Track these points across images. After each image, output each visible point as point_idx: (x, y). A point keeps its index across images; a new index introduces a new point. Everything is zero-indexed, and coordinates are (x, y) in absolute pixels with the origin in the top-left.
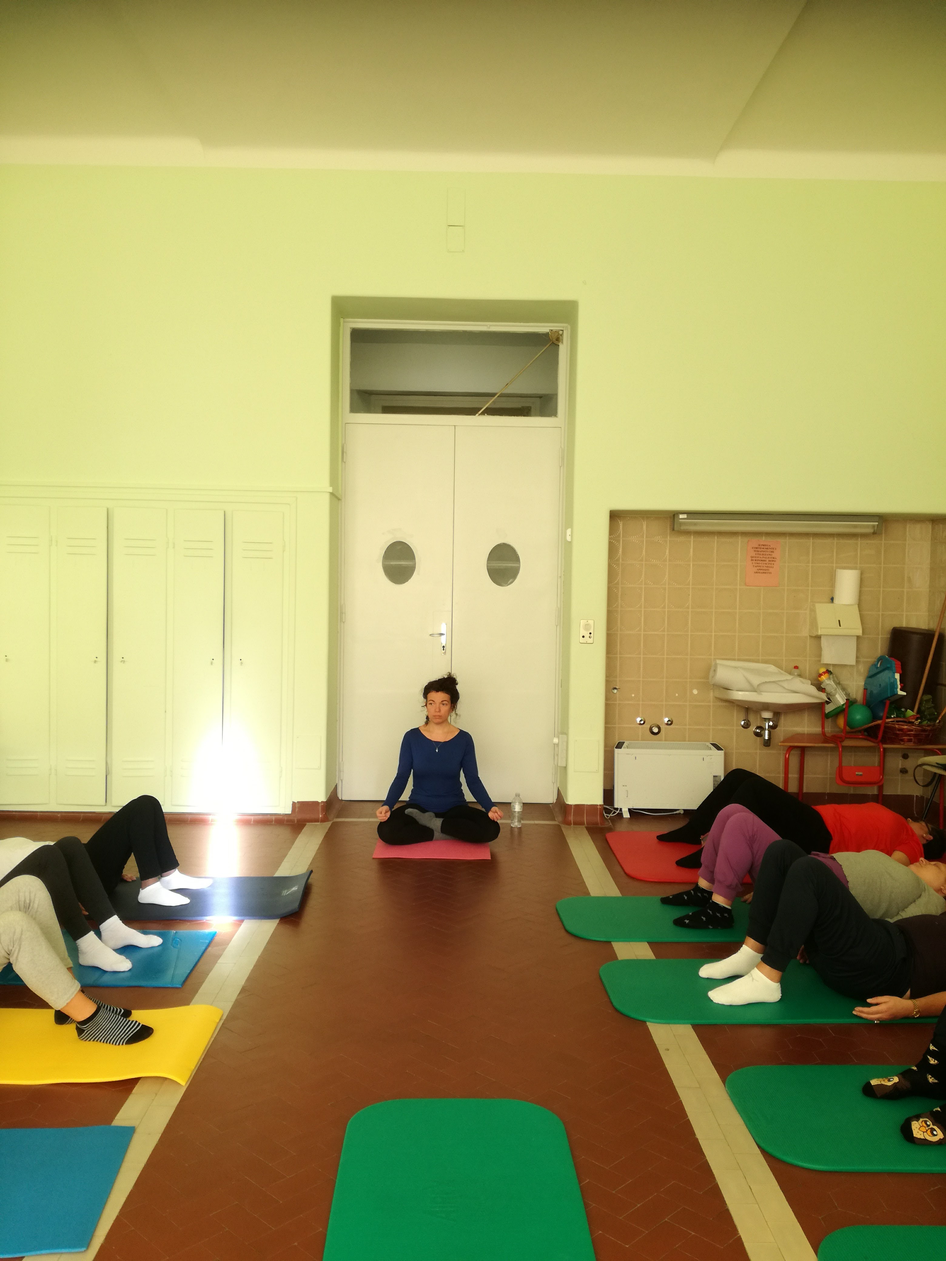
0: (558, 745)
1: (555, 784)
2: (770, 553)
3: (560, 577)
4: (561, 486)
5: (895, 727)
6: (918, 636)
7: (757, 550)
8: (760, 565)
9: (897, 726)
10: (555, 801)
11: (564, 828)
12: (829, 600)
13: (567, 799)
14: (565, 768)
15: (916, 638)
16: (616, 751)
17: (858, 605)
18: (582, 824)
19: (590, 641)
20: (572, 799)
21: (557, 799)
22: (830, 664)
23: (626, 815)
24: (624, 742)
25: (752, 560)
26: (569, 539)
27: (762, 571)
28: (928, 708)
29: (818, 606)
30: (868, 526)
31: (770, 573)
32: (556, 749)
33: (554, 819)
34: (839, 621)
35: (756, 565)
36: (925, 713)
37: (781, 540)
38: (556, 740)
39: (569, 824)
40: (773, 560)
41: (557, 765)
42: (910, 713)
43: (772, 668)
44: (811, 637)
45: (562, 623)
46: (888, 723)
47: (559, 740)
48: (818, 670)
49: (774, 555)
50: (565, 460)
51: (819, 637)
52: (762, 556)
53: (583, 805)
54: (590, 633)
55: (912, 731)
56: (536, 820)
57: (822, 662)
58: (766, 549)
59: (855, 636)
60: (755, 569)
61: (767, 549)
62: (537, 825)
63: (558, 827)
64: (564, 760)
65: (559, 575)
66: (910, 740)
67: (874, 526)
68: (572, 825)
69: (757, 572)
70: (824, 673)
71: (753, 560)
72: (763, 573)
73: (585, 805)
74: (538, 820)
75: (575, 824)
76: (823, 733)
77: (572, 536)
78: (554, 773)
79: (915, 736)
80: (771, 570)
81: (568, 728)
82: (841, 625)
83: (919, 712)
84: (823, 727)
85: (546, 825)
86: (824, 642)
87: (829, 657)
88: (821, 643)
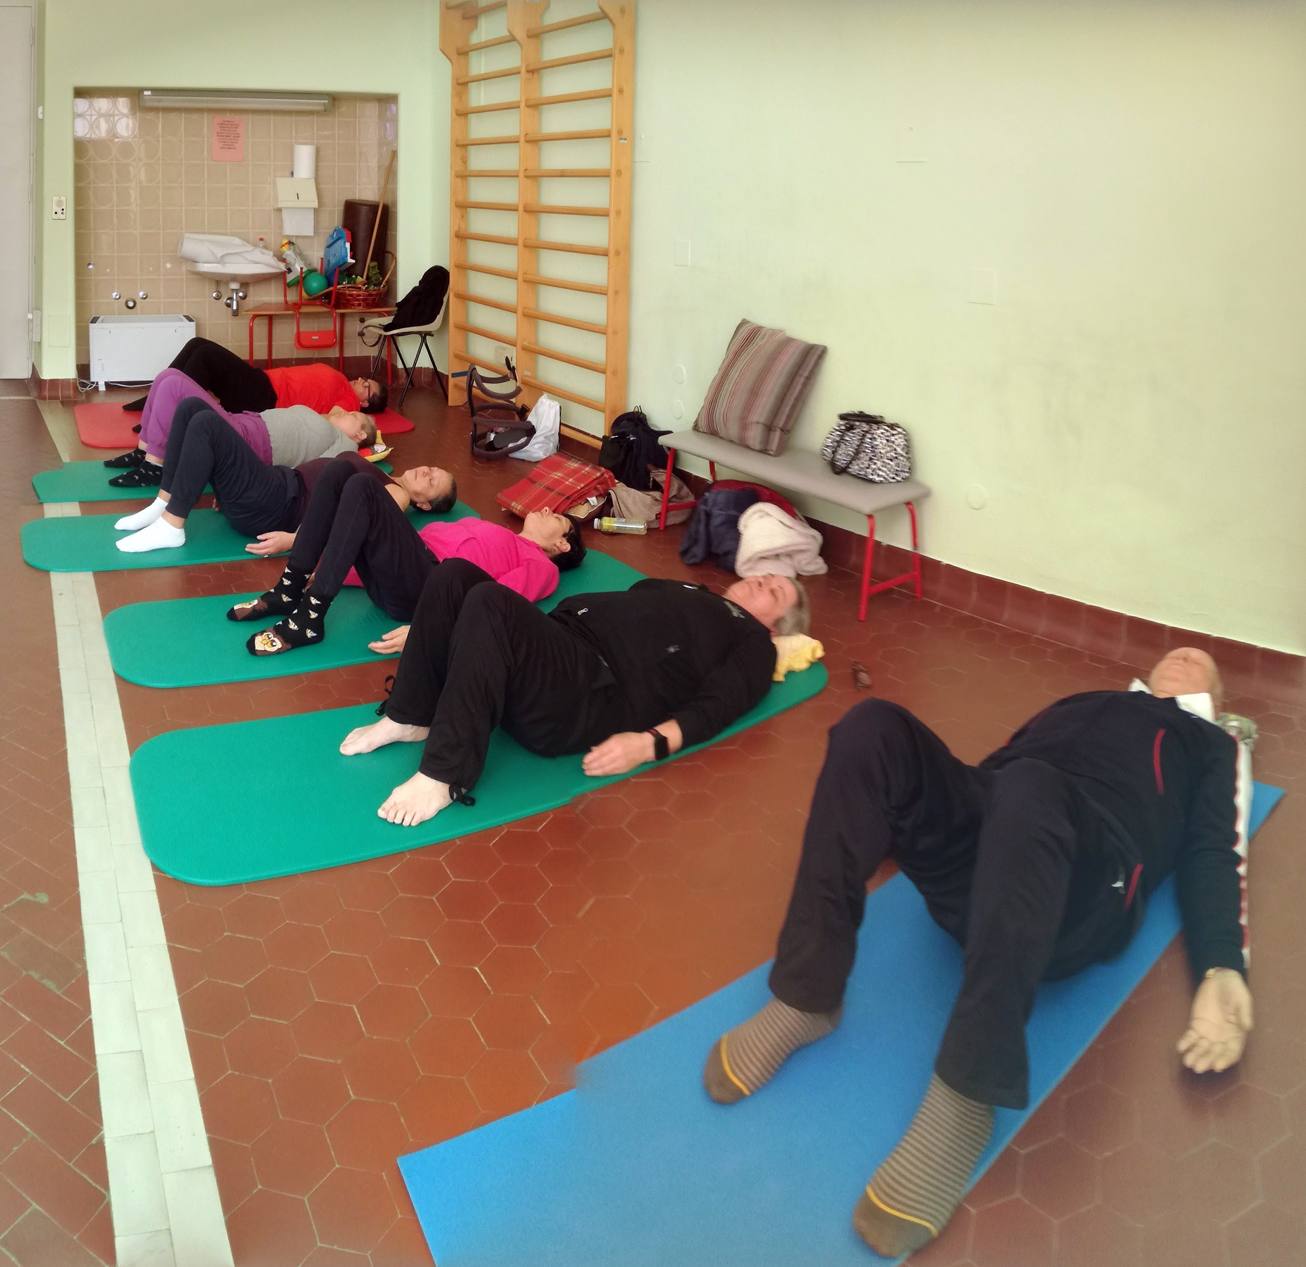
0: (32, 320)
1: (30, 360)
2: (235, 129)
3: (33, 154)
4: (33, 64)
5: (346, 293)
6: (366, 207)
7: (222, 126)
8: (225, 140)
9: (347, 292)
10: (30, 377)
11: (40, 404)
12: (289, 174)
13: (41, 374)
14: (40, 343)
15: (364, 210)
16: (92, 326)
17: (315, 179)
18: (56, 398)
19: (63, 217)
20: (47, 374)
21: (32, 375)
22: (293, 236)
23: (102, 388)
24: (99, 317)
25: (217, 136)
26: (40, 116)
27: (227, 147)
28: (375, 274)
29: (279, 180)
30: (319, 104)
31: (235, 148)
32: (31, 325)
33: (29, 395)
34: (297, 194)
35: (222, 140)
36: (373, 279)
37: (244, 117)
38: (30, 316)
39: (44, 398)
40: (238, 136)
41: (32, 340)
42: (359, 279)
43: (237, 241)
44: (274, 209)
45: (34, 200)
46: (340, 289)
47: (33, 316)
48: (281, 242)
49: (238, 131)
50: (36, 38)
51: (279, 210)
52: (227, 132)
53: (58, 380)
54: (63, 210)
55: (360, 295)
56: (12, 396)
57: (284, 234)
58: (230, 125)
59: (312, 208)
60: (221, 145)
61: (232, 125)
62: (12, 400)
63: (34, 402)
64: (39, 335)
65: (31, 152)
66: (359, 305)
67: (324, 104)
68: (47, 400)
69: (223, 148)
70: (286, 244)
71: (219, 136)
72: (229, 148)
73: (59, 379)
74: (14, 396)
75: (50, 398)
76: (286, 302)
77: (43, 113)
78: (29, 349)
79: (364, 300)
80: (236, 145)
81: (42, 304)
82: (299, 197)
83: (368, 278)
84: (285, 296)
85: (21, 400)
86: (285, 215)
87: (290, 229)
88: (281, 215)
